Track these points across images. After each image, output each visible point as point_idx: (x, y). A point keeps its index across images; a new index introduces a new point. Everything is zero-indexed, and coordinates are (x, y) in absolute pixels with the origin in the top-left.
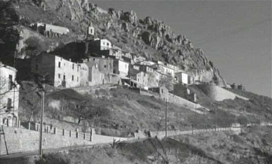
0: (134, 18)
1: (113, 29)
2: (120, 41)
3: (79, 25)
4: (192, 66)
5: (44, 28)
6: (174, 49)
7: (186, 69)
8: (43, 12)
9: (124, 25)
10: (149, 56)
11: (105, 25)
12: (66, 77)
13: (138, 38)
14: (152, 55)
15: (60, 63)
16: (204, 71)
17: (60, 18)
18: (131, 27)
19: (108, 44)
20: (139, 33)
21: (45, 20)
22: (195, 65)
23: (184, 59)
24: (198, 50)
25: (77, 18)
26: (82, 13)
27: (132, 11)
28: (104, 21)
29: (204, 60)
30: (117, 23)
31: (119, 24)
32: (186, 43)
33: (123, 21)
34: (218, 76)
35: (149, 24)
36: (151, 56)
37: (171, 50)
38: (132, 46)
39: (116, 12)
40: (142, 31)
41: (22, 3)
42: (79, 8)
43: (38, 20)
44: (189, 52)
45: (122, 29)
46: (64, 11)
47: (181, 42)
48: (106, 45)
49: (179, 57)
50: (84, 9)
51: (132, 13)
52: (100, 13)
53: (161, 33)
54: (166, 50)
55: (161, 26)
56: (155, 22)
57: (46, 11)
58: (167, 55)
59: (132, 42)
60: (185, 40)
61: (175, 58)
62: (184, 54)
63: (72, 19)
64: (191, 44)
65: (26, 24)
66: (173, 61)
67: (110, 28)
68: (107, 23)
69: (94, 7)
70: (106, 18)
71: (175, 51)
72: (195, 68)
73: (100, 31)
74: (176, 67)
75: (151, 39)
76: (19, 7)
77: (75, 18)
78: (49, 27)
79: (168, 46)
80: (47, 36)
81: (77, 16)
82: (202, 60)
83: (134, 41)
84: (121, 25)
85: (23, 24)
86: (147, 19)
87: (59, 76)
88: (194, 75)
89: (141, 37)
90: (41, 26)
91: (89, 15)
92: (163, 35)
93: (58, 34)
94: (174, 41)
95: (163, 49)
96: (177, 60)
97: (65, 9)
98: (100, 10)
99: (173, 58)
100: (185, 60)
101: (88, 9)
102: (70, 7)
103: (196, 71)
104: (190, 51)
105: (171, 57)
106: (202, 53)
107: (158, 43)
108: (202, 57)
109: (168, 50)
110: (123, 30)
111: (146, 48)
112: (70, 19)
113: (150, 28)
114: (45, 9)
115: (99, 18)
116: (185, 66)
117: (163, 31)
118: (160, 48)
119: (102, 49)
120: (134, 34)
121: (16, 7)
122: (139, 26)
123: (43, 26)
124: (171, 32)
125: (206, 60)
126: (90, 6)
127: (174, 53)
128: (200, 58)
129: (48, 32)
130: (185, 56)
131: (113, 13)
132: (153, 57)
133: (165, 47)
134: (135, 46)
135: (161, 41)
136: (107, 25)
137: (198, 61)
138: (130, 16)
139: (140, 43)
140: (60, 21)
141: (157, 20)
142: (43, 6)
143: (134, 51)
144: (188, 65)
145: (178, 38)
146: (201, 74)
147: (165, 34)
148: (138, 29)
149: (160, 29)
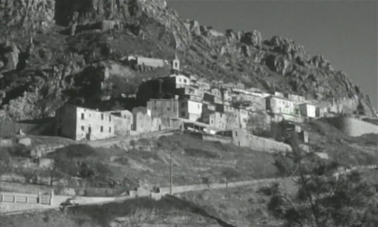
0: (258, 38)
1: (227, 55)
2: (235, 70)
3: (185, 54)
4: (328, 93)
5: (135, 62)
6: (306, 74)
7: (319, 99)
8: (141, 41)
9: (244, 49)
10: (272, 84)
11: (218, 50)
12: (92, 129)
13: (261, 63)
14: (276, 83)
15: (83, 115)
16: (345, 99)
17: (160, 47)
18: (253, 50)
19: (185, 81)
20: (262, 57)
21: (141, 51)
22: (333, 92)
23: (317, 86)
24: (339, 73)
25: (183, 45)
26: (190, 38)
27: (255, 31)
28: (217, 47)
29: (346, 85)
30: (235, 47)
31: (237, 48)
32: (324, 65)
33: (243, 44)
34: (364, 104)
35: (276, 45)
36: (274, 85)
37: (302, 76)
38: (251, 75)
39: (235, 33)
40: (266, 55)
41: (117, 33)
42: (187, 33)
43: (132, 53)
44: (326, 77)
45: (241, 53)
46: (167, 38)
47: (317, 64)
48: (183, 82)
49: (311, 83)
50: (193, 34)
51: (254, 34)
52: (214, 36)
53: (290, 55)
54: (295, 76)
55: (290, 47)
56: (284, 43)
57: (145, 40)
58: (296, 82)
59: (251, 68)
60: (322, 61)
61: (306, 85)
62: (317, 79)
63: (177, 47)
64: (330, 66)
65: (116, 59)
66: (303, 90)
67: (224, 54)
68: (221, 48)
69: (206, 29)
70: (221, 42)
71: (306, 77)
72: (332, 97)
73: (210, 59)
74: (301, 97)
75: (278, 64)
76: (112, 38)
77: (181, 45)
78: (141, 60)
79: (298, 71)
80: (138, 71)
81: (184, 42)
82: (344, 85)
83: (254, 68)
84: (240, 49)
85: (113, 59)
86: (274, 39)
87: (83, 128)
88: (330, 105)
89: (265, 62)
90: (132, 60)
91: (199, 41)
92: (292, 57)
93: (151, 68)
94: (306, 65)
95: (292, 75)
96: (308, 87)
97: (168, 36)
98: (215, 33)
99: (304, 86)
100: (320, 87)
101: (199, 33)
102: (174, 33)
103: (334, 99)
104: (328, 75)
105: (302, 84)
106: (345, 77)
107: (286, 67)
108: (344, 81)
109: (298, 76)
110: (243, 55)
111: (270, 75)
112: (175, 48)
113: (277, 50)
114: (144, 38)
115: (211, 43)
116: (318, 94)
117: (293, 53)
118: (288, 74)
119: (178, 87)
120: (257, 58)
121: (109, 39)
122: (263, 49)
123: (135, 59)
124: (305, 53)
125: (350, 84)
126: (202, 29)
127: (306, 79)
128: (342, 82)
129: (140, 66)
130: (318, 82)
131: (231, 36)
132: (277, 86)
133: (295, 72)
134: (254, 73)
135: (290, 66)
136: (220, 50)
137: (338, 87)
138: (253, 37)
139: (262, 69)
140: (161, 52)
141: (287, 39)
142: (142, 35)
143: (253, 79)
144: (323, 94)
145: (314, 60)
146: (340, 103)
147: (296, 56)
148: (261, 52)
149: (289, 50)
